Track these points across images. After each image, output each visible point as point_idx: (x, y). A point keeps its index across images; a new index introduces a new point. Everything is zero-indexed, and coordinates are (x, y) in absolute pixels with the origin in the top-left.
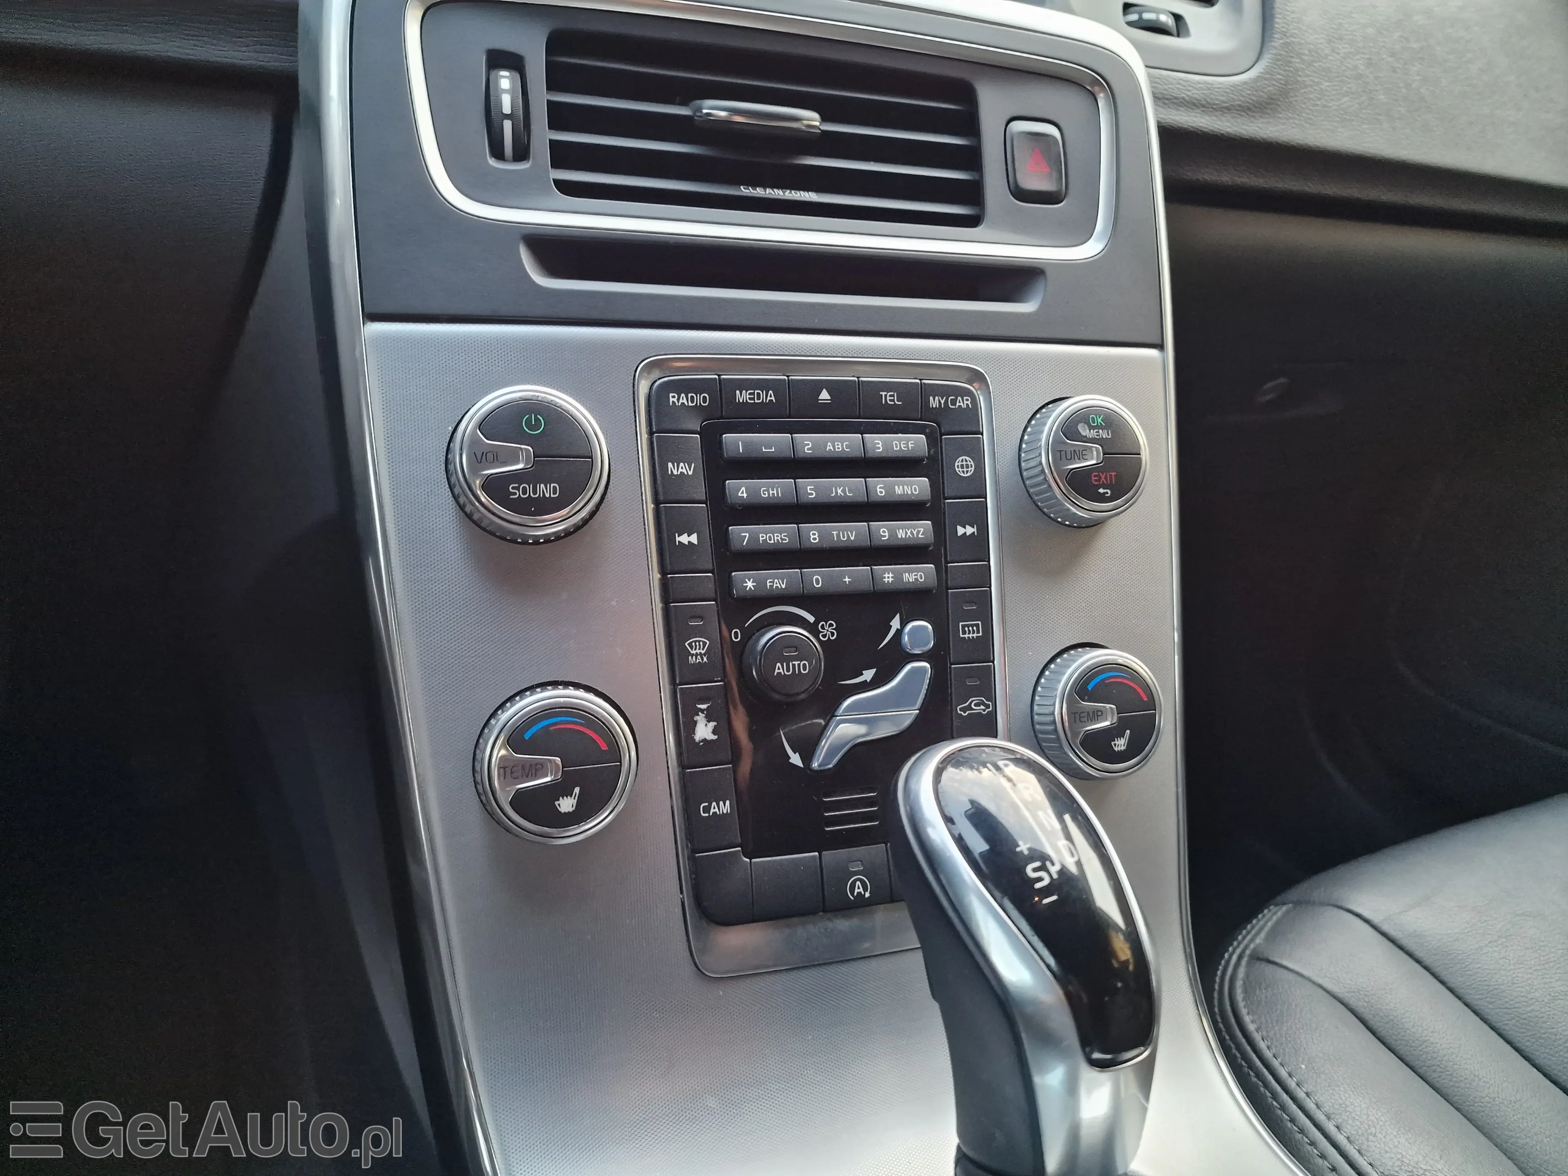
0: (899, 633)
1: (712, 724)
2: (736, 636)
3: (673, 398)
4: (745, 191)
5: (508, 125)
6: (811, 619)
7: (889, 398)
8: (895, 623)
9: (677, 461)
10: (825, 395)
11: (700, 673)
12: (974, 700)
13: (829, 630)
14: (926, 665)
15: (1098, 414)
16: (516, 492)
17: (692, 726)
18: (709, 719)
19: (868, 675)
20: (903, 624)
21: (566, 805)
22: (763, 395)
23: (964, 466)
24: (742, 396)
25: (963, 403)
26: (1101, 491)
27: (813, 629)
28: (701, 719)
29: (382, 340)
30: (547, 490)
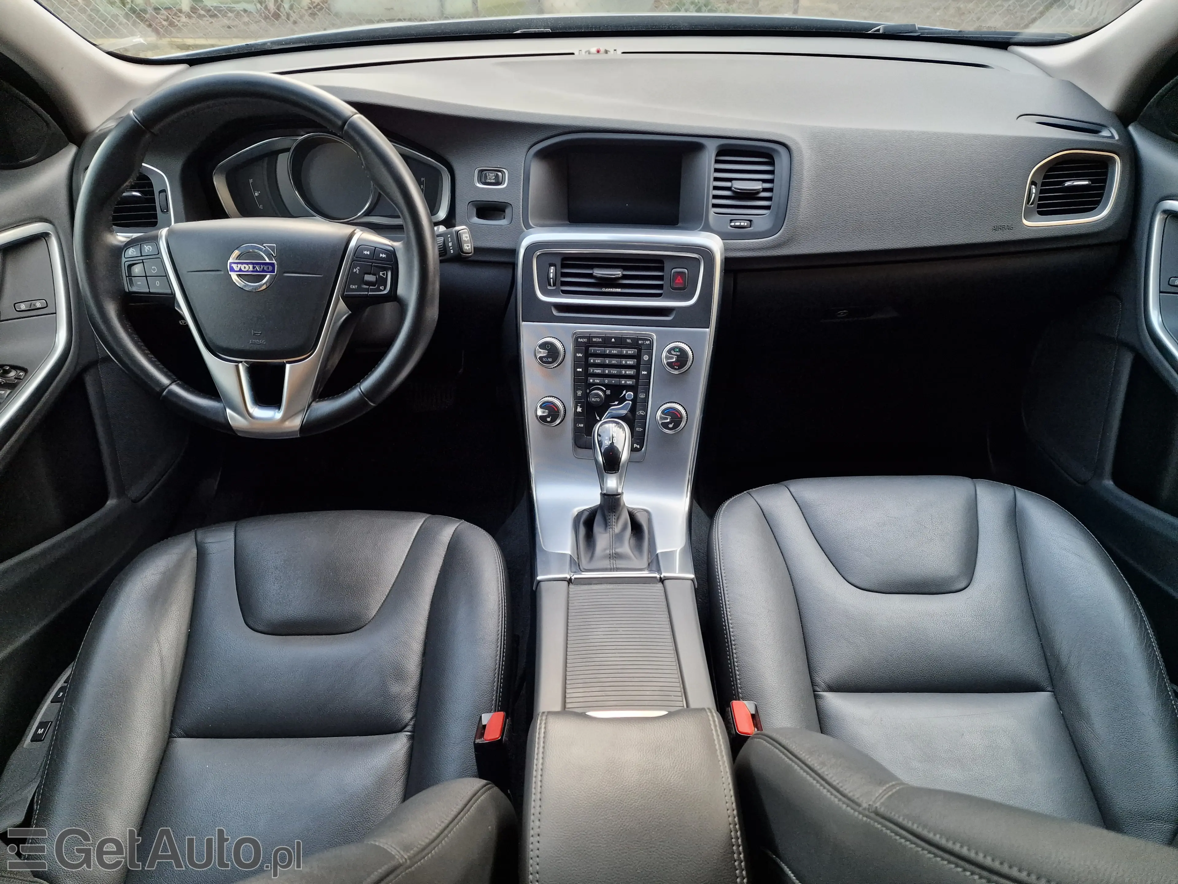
0: (625, 395)
1: (581, 409)
2: (588, 391)
3: (579, 340)
4: (604, 290)
5: (552, 280)
6: (605, 389)
7: (629, 341)
8: (624, 392)
9: (579, 353)
10: (613, 340)
11: (580, 398)
12: (641, 412)
13: (608, 392)
14: (631, 402)
15: (677, 348)
16: (544, 360)
17: (577, 408)
18: (580, 407)
19: (616, 403)
20: (626, 393)
21: (549, 419)
22: (599, 339)
23: (646, 358)
24: (594, 340)
25: (648, 342)
26: (675, 367)
27: (604, 392)
28: (579, 407)
29: (525, 325)
30: (550, 360)
